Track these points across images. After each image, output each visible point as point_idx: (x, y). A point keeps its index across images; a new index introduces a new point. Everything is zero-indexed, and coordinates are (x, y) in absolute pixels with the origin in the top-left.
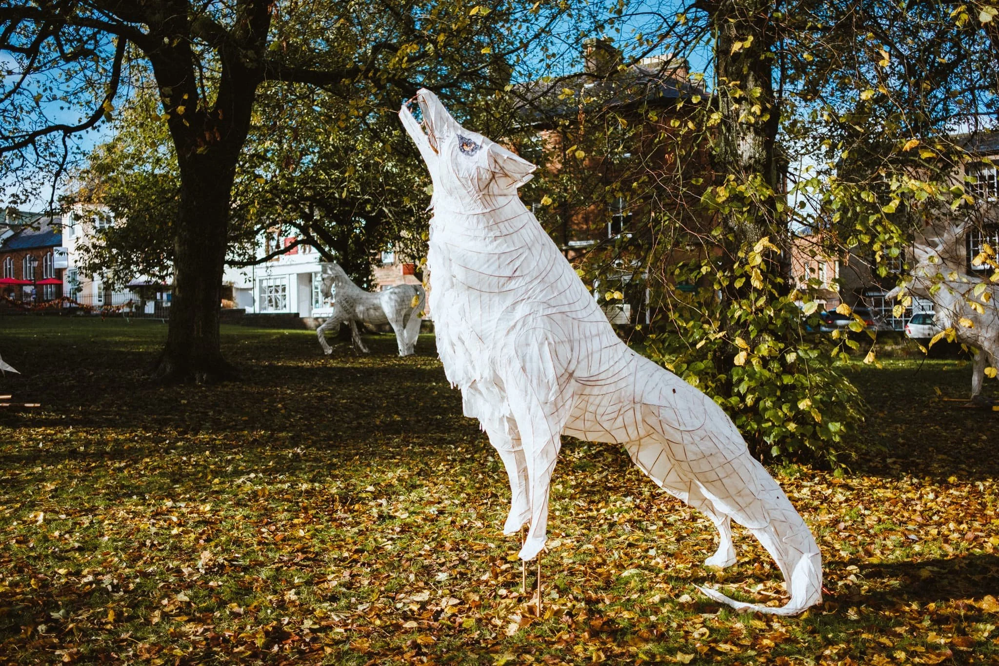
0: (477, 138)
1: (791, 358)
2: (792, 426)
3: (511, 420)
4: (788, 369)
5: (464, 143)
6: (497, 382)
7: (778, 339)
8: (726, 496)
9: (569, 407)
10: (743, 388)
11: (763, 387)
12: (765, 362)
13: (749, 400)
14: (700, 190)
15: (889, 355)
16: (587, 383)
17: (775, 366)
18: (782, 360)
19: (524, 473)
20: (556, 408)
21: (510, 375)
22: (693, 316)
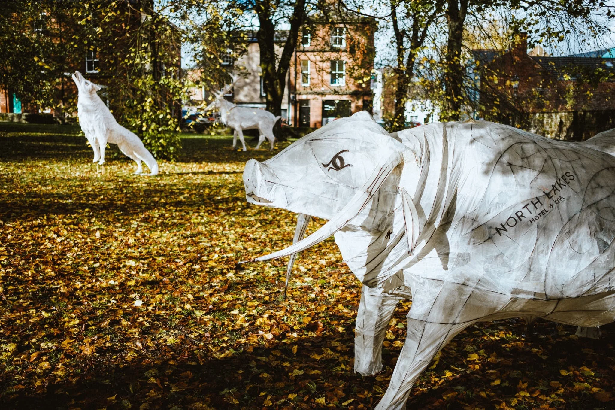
0: (89, 82)
1: (160, 129)
2: (160, 149)
3: (96, 139)
4: (159, 133)
5: (86, 83)
6: (94, 130)
7: (157, 124)
8: (139, 154)
9: (108, 136)
10: (146, 138)
11: (152, 137)
12: (153, 131)
13: (148, 141)
14: (133, 80)
15: (219, 134)
16: (111, 131)
17: (156, 132)
18: (158, 130)
19: (99, 149)
20: (106, 135)
21: (97, 129)
22: (132, 117)
